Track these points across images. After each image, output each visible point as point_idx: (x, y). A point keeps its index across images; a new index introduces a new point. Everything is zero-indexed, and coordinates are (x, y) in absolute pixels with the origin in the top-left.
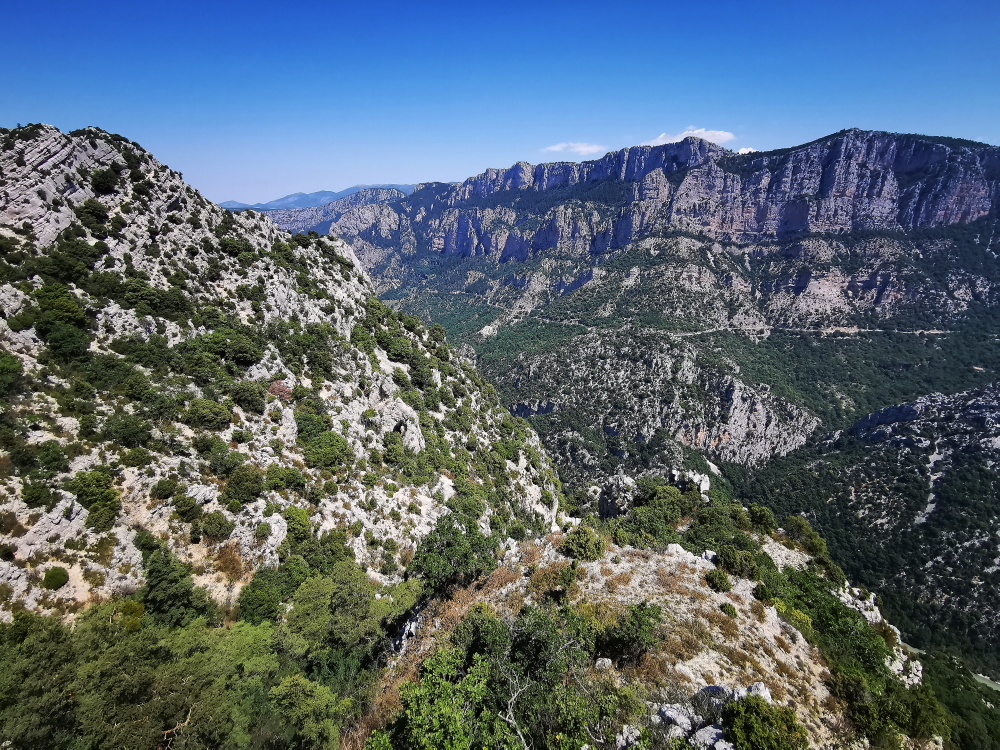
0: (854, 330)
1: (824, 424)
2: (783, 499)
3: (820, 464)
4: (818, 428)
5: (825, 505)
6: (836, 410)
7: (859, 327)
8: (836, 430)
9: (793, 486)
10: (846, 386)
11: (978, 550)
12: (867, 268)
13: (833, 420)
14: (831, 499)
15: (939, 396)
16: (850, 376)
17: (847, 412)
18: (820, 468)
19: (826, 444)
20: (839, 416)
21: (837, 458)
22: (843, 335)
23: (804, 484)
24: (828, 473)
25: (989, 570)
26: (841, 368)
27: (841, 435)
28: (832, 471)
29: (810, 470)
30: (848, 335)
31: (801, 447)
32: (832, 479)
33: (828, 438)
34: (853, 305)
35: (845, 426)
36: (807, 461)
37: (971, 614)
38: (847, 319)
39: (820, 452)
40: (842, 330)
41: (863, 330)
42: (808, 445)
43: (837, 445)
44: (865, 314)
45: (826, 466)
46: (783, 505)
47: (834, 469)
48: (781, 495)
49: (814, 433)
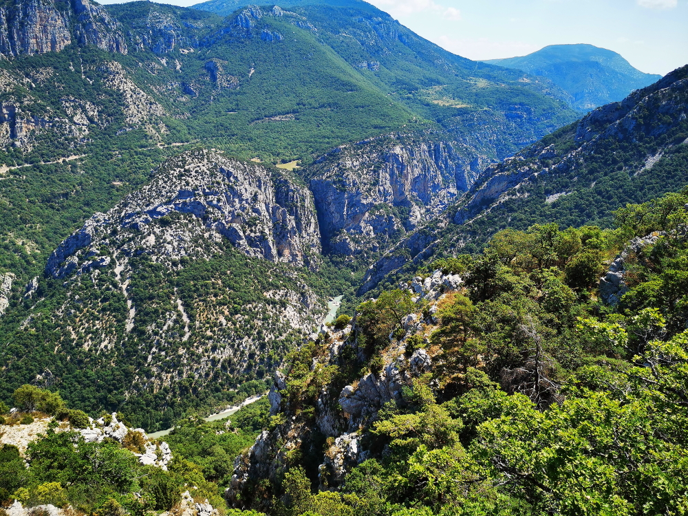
0: (4, 169)
1: (18, 276)
4: (15, 283)
6: (24, 258)
7: (8, 165)
8: (31, 278)
11: (173, 328)
13: (25, 269)
15: (100, 215)
17: (34, 257)
19: (28, 296)
20: (28, 262)
21: (45, 306)
24: (44, 324)
25: (185, 339)
27: (39, 281)
28: (45, 321)
33: (28, 289)
35: (38, 271)
37: (189, 377)
39: (27, 307)
41: (13, 168)
42: (13, 305)
43: (40, 292)
47: (47, 318)
49: (13, 290)
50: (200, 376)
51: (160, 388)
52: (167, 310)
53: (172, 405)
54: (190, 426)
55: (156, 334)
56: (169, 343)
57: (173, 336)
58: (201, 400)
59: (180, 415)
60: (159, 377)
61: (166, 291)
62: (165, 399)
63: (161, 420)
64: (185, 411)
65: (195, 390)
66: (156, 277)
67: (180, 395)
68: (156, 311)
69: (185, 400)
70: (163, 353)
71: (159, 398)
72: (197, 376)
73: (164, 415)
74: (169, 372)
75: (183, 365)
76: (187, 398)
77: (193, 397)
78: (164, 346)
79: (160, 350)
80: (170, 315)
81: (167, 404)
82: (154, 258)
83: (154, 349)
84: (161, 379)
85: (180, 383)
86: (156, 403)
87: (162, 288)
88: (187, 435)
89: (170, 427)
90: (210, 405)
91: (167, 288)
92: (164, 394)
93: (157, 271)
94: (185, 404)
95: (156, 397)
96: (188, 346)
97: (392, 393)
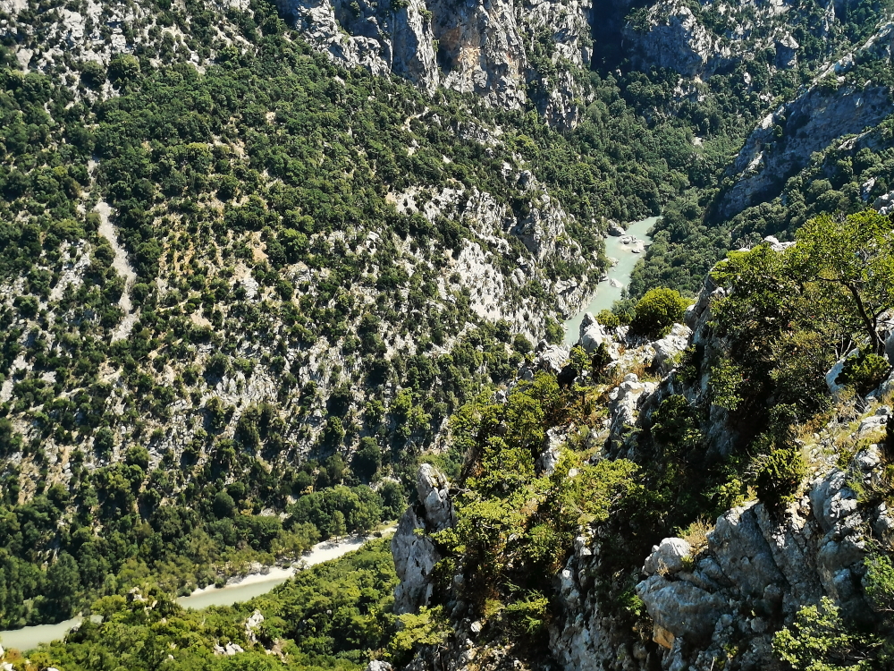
50: (168, 460)
51: (39, 491)
52: (62, 236)
53: (75, 546)
54: (130, 621)
55: (27, 311)
56: (67, 345)
57: (80, 322)
58: (167, 538)
59: (101, 580)
60: (34, 451)
61: (61, 170)
62: (51, 524)
63: (39, 591)
64: (115, 569)
65: (148, 503)
66: (29, 119)
67: (102, 517)
68: (28, 237)
69: (116, 535)
70: (49, 377)
71: (35, 520)
72: (155, 460)
73: (49, 576)
74: (67, 441)
75: (112, 420)
76: (123, 528)
77: (143, 526)
78: (53, 354)
79: (40, 366)
80: (72, 253)
81: (59, 542)
82: (24, 55)
83: (20, 363)
84: (40, 459)
85: (100, 478)
86: (26, 537)
87: (49, 159)
88: (123, 648)
89: (66, 616)
90: (196, 558)
91: (65, 161)
92: (50, 511)
93: (32, 100)
94: (115, 547)
95: (25, 517)
96: (129, 358)
97: (827, 574)
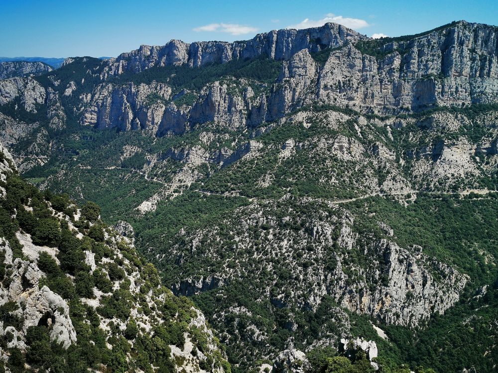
0: (485, 192)
1: (472, 280)
2: (446, 357)
3: (474, 319)
4: (468, 284)
5: (482, 359)
6: (481, 266)
7: (489, 189)
8: (483, 285)
9: (454, 344)
10: (486, 242)
12: (488, 137)
13: (480, 276)
14: (487, 352)
16: (487, 233)
17: (490, 267)
18: (474, 322)
19: (476, 299)
20: (483, 271)
21: (487, 312)
22: (477, 196)
23: (463, 340)
24: (482, 327)
26: (479, 226)
27: (488, 289)
28: (484, 325)
29: (466, 326)
30: (481, 196)
31: (456, 304)
32: (486, 332)
33: (478, 293)
34: (482, 170)
35: (489, 281)
36: (462, 317)
38: (478, 182)
39: (472, 308)
40: (476, 191)
41: (492, 192)
42: (462, 301)
43: (486, 299)
44: (492, 177)
45: (479, 321)
46: (448, 364)
47: (486, 323)
48: (443, 354)
49: (465, 289)
